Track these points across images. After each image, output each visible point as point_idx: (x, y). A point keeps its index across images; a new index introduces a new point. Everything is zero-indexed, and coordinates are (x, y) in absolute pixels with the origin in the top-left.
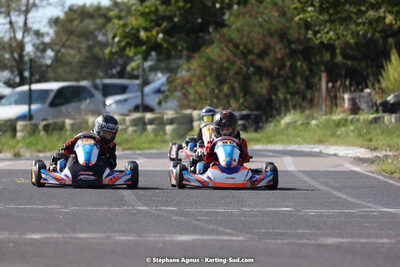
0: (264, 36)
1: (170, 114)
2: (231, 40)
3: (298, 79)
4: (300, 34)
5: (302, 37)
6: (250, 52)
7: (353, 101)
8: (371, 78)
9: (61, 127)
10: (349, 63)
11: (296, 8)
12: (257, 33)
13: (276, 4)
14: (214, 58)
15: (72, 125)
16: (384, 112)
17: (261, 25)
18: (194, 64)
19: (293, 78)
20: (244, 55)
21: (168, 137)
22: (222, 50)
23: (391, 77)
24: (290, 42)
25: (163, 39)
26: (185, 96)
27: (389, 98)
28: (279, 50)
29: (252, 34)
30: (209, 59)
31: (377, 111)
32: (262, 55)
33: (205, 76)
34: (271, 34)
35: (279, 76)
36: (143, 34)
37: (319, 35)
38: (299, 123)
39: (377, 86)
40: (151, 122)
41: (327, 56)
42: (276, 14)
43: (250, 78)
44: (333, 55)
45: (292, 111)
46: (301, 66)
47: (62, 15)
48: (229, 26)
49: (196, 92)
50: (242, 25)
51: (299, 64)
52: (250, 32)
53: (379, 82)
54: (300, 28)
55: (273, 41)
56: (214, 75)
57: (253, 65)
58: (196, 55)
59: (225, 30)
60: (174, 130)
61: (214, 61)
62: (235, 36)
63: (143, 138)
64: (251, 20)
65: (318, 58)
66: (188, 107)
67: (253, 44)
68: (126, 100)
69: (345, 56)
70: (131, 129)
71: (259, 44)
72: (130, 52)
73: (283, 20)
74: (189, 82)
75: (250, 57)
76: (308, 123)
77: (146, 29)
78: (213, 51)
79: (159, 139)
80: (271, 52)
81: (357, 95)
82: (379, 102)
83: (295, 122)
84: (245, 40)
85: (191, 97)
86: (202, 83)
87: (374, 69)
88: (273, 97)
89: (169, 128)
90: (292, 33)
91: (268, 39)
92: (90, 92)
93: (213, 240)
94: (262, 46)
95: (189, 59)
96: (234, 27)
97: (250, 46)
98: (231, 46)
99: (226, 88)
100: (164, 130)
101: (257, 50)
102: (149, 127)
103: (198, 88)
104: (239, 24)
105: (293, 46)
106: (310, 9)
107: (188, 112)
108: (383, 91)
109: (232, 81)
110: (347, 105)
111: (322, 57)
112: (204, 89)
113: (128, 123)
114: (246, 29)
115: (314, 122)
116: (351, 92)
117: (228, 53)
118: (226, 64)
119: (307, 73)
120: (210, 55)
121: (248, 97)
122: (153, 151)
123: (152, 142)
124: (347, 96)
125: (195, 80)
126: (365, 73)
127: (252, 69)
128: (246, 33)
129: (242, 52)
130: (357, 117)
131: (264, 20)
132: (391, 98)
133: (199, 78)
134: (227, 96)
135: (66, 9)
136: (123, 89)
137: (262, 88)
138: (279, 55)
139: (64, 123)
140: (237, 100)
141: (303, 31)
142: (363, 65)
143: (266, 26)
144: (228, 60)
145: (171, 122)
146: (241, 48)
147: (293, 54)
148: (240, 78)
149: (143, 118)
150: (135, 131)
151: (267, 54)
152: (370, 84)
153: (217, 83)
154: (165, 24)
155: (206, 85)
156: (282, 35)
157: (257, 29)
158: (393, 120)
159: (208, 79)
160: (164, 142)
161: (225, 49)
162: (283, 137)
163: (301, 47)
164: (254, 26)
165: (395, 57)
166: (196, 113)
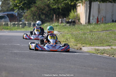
2: (37, 6)
6: (41, 9)
10: (63, 12)
16: (67, 23)
18: (28, 12)
21: (20, 28)
23: (71, 16)
30: (32, 11)
33: (31, 14)
34: (45, 5)
36: (18, 4)
37: (53, 6)
40: (17, 24)
43: (40, 15)
44: (59, 11)
51: (51, 12)
52: (41, 5)
53: (68, 17)
55: (46, 7)
56: (33, 14)
58: (29, 10)
59: (36, 4)
62: (38, 5)
70: (12, 26)
72: (15, 8)
75: (41, 10)
77: (18, 3)
78: (33, 9)
79: (18, 28)
80: (46, 9)
81: (63, 19)
85: (27, 19)
86: (30, 16)
89: (20, 26)
92: (6, 17)
94: (43, 8)
95: (27, 10)
96: (38, 3)
97: (41, 8)
98: (37, 8)
99: (35, 17)
102: (16, 25)
103: (29, 17)
110: (60, 22)
115: (51, 25)
116: (61, 19)
118: (35, 12)
124: (60, 20)
125: (28, 15)
129: (39, 9)
132: (70, 20)
134: (35, 19)
140: (37, 19)
143: (45, 3)
145: (21, 24)
146: (39, 8)
148: (38, 15)
149: (15, 23)
151: (44, 10)
153: (33, 16)
154: (23, 2)
156: (48, 6)
160: (19, 29)
161: (35, 8)
164: (42, 3)
165: (72, 11)
166: (27, 22)
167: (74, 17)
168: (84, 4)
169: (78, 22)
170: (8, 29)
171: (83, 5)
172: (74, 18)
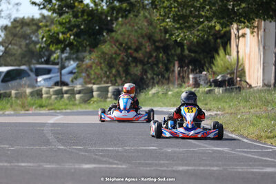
0: (138, 38)
1: (78, 87)
2: (117, 41)
3: (160, 65)
4: (161, 36)
5: (162, 38)
6: (130, 48)
7: (195, 79)
8: (207, 65)
9: (9, 95)
10: (193, 55)
11: (158, 20)
12: (134, 36)
13: (146, 17)
14: (107, 52)
15: (16, 94)
17: (136, 31)
18: (94, 55)
19: (157, 65)
20: (126, 50)
21: (77, 102)
22: (112, 46)
23: (219, 65)
24: (155, 42)
25: (74, 39)
26: (88, 76)
27: (218, 78)
28: (148, 47)
29: (131, 37)
30: (103, 53)
31: (211, 86)
32: (137, 50)
33: (101, 63)
35: (148, 63)
36: (61, 36)
38: (160, 93)
39: (210, 70)
40: (66, 92)
41: (179, 51)
42: (146, 24)
43: (129, 64)
44: (183, 50)
45: (157, 86)
46: (162, 57)
47: (9, 24)
48: (115, 31)
49: (95, 73)
50: (124, 31)
51: (161, 55)
52: (129, 35)
53: (211, 68)
54: (161, 33)
55: (144, 41)
56: (106, 63)
57: (131, 56)
58: (95, 50)
59: (113, 34)
60: (81, 98)
61: (106, 54)
62: (120, 37)
63: (61, 102)
64: (130, 28)
65: (173, 51)
66: (90, 83)
67: (131, 43)
68: (50, 78)
69: (190, 51)
70: (54, 97)
71: (135, 43)
72: (52, 48)
73: (150, 28)
74: (91, 67)
75: (129, 51)
76: (166, 93)
77: (63, 33)
78: (106, 48)
79: (71, 103)
80: (143, 48)
81: (198, 75)
82: (211, 80)
83: (158, 92)
84: (126, 40)
85: (92, 77)
86: (99, 67)
87: (209, 59)
88: (145, 77)
89: (78, 96)
90: (156, 35)
91: (141, 40)
92: (27, 73)
93: (106, 168)
94: (137, 44)
95: (90, 52)
96: (119, 32)
97: (129, 44)
98: (117, 44)
99: (114, 71)
100: (75, 98)
101: (134, 47)
102: (65, 95)
103: (96, 71)
104: (122, 30)
105: (157, 44)
106: (168, 20)
107: (90, 86)
108: (214, 73)
109: (118, 66)
110: (191, 82)
111: (175, 51)
112: (100, 71)
113: (52, 93)
114: (127, 33)
115: (170, 93)
116: (194, 74)
117: (116, 48)
118: (114, 56)
119: (166, 61)
120: (104, 50)
121: (128, 77)
122: (68, 111)
123: (67, 104)
124: (191, 76)
125: (94, 65)
126: (203, 61)
127: (130, 59)
128: (127, 36)
129: (124, 48)
130: (198, 89)
131: (139, 28)
133: (97, 64)
134: (115, 76)
135: (12, 20)
136: (48, 71)
137: (137, 71)
138: (148, 50)
139: (11, 92)
140: (121, 78)
141: (163, 35)
142: (202, 56)
143: (140, 31)
144: (115, 53)
145: (79, 92)
146: (124, 45)
147: (157, 49)
148: (123, 64)
149: (62, 90)
150: (56, 98)
151: (141, 49)
152: (205, 69)
153: (108, 68)
154: (75, 30)
155: (101, 69)
156: (150, 38)
157: (134, 33)
158: (221, 92)
159: (103, 65)
160: (74, 105)
161: (114, 46)
162: (151, 102)
163: (161, 45)
164: (132, 31)
165: (221, 52)
166: (95, 87)
167: (228, 68)
168: (256, 30)
169: (240, 81)
170: (41, 106)
171: (252, 33)
172: (229, 71)
